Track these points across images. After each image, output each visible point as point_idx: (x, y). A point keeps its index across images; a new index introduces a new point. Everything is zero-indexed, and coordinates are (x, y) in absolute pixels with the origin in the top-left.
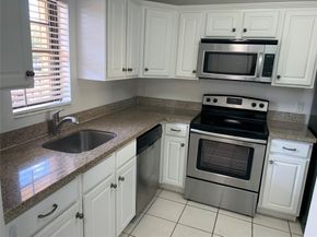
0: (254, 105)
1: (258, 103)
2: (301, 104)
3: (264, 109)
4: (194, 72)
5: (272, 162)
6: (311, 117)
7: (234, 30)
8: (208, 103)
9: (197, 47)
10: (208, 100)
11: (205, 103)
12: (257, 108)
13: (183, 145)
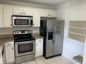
0: (28, 32)
1: (29, 31)
2: (37, 30)
3: (31, 33)
4: (11, 25)
5: (37, 45)
6: (40, 33)
7: (21, 13)
8: (16, 34)
9: (11, 17)
10: (16, 33)
11: (15, 34)
12: (29, 33)
13: (13, 48)
